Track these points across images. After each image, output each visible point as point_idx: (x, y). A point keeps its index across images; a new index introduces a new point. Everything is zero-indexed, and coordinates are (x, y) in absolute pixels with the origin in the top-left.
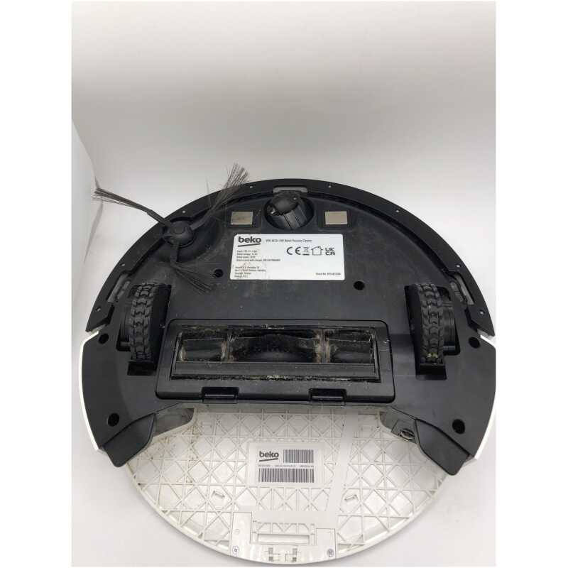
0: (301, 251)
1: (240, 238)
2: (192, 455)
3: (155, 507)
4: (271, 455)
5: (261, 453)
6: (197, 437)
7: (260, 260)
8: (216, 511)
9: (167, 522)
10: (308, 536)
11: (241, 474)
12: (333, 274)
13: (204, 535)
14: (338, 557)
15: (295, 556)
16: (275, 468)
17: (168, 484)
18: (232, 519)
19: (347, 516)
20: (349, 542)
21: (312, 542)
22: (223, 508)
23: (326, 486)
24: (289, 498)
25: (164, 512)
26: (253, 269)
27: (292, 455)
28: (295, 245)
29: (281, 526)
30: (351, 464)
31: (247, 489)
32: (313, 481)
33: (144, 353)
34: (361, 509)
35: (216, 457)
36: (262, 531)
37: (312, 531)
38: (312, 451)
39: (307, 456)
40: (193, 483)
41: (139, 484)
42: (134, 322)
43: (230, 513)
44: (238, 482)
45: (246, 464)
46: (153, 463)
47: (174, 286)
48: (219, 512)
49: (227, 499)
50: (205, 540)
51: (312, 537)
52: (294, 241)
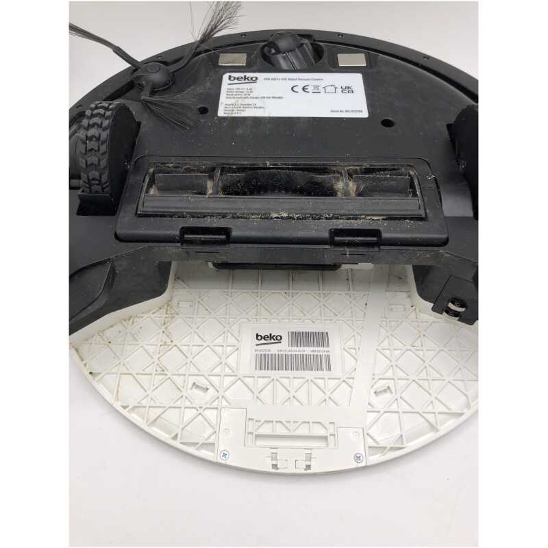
0: (310, 89)
1: (230, 77)
2: (165, 338)
3: (112, 401)
4: (271, 337)
5: (257, 335)
6: (172, 318)
7: (256, 98)
8: (197, 407)
9: (129, 420)
10: (325, 438)
11: (232, 361)
12: (353, 111)
13: (179, 436)
14: (368, 464)
15: (308, 463)
16: (277, 353)
17: (131, 374)
18: (220, 417)
19: (379, 412)
20: (382, 444)
21: (332, 445)
22: (206, 403)
23: (347, 376)
24: (298, 390)
25: (125, 407)
26: (248, 106)
27: (299, 338)
28: (301, 84)
29: (288, 425)
30: (380, 349)
31: (239, 379)
32: (330, 370)
33: (100, 183)
34: (398, 404)
35: (197, 341)
36: (262, 431)
37: (331, 431)
38: (327, 333)
39: (321, 338)
40: (166, 372)
41: (91, 373)
42: (87, 136)
43: (217, 408)
44: (227, 371)
45: (237, 349)
46: (111, 349)
47: (144, 123)
48: (201, 408)
49: (212, 391)
50: (181, 443)
51: (331, 439)
52: (299, 79)
